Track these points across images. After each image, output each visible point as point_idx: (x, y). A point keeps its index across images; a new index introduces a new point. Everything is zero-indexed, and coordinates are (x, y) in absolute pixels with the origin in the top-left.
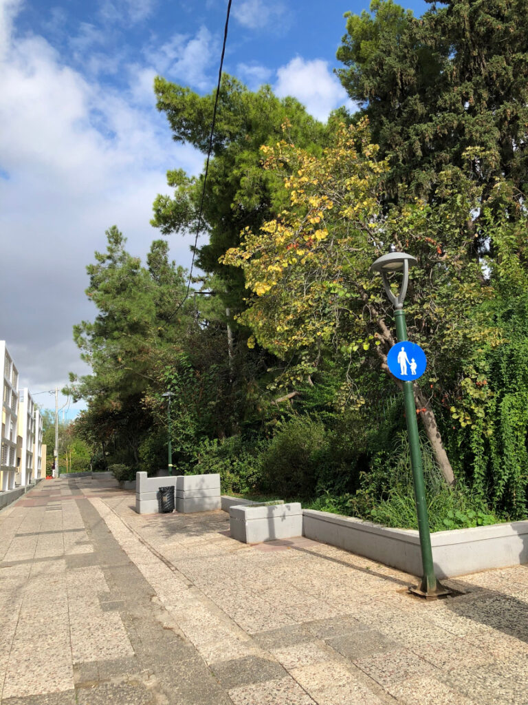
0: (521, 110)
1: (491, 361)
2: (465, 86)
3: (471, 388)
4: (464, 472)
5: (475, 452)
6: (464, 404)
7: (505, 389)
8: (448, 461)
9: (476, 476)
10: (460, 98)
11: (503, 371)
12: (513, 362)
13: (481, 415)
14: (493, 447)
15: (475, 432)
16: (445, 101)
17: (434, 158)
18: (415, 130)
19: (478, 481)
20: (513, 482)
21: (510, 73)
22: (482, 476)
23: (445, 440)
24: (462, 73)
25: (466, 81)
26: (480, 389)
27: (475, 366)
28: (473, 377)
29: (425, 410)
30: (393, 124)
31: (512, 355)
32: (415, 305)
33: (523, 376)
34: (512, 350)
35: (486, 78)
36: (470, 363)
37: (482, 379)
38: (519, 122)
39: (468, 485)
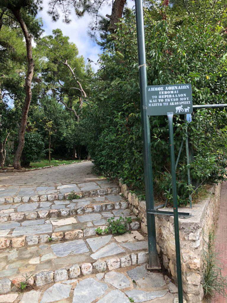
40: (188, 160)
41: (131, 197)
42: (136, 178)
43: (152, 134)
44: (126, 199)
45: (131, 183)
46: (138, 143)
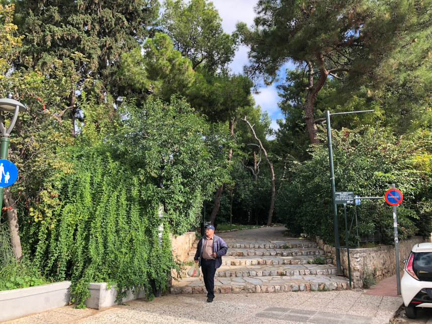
0: (115, 45)
1: (63, 182)
2: (87, 17)
3: (47, 197)
4: (30, 251)
5: (40, 238)
6: (40, 207)
7: (68, 201)
8: (20, 244)
9: (37, 254)
10: (83, 22)
11: (69, 189)
12: (76, 185)
13: (49, 214)
14: (52, 236)
15: (43, 226)
16: (73, 20)
17: (58, 50)
18: (49, 28)
19: (38, 257)
20: (60, 258)
21: (113, 22)
22: (41, 253)
23: (21, 230)
24: (87, 9)
25: (88, 14)
26: (53, 199)
27: (52, 184)
28: (49, 191)
29: (11, 208)
30: (36, 18)
31: (77, 181)
32: (20, 138)
33: (80, 194)
34: (77, 178)
35: (100, 18)
36: (50, 181)
37: (56, 193)
38: (112, 51)
39: (30, 259)
40: (357, 224)
41: (326, 247)
42: (330, 235)
43: (338, 210)
44: (323, 249)
45: (326, 238)
46: (330, 214)
